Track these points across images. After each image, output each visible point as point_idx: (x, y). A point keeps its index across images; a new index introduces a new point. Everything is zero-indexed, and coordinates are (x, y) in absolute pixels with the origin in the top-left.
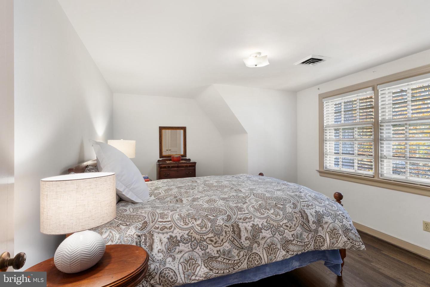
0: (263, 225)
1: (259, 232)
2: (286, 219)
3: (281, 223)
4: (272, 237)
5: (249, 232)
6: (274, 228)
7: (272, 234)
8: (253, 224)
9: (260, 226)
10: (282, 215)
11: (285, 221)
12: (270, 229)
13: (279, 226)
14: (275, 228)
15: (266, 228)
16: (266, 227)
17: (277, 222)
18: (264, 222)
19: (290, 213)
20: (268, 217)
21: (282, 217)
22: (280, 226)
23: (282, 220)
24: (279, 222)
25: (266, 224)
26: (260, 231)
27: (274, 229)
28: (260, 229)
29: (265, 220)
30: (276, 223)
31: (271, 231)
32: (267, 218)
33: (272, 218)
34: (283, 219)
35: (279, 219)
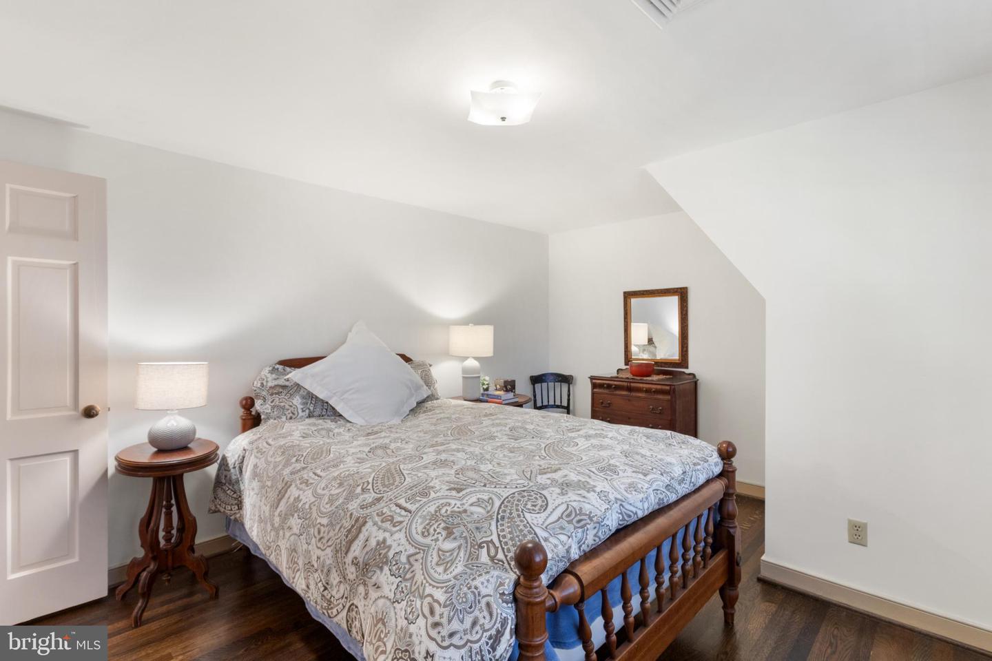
0: (397, 558)
1: (378, 566)
2: (446, 592)
3: (429, 590)
4: (390, 600)
5: (367, 549)
6: (408, 584)
7: (395, 594)
8: (384, 541)
9: (391, 555)
10: (454, 574)
11: (440, 595)
12: (400, 579)
13: (419, 592)
14: (411, 586)
15: (394, 568)
16: (396, 566)
17: (425, 578)
18: (406, 550)
19: (473, 592)
20: (424, 551)
21: (445, 577)
22: (421, 592)
23: (437, 584)
24: (427, 582)
25: (403, 559)
26: (381, 565)
27: (406, 586)
28: (385, 560)
29: (412, 551)
30: (423, 577)
31: (398, 585)
32: (419, 549)
33: (430, 559)
34: (442, 585)
35: (436, 575)
